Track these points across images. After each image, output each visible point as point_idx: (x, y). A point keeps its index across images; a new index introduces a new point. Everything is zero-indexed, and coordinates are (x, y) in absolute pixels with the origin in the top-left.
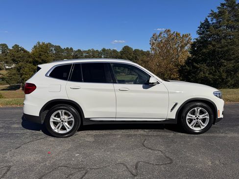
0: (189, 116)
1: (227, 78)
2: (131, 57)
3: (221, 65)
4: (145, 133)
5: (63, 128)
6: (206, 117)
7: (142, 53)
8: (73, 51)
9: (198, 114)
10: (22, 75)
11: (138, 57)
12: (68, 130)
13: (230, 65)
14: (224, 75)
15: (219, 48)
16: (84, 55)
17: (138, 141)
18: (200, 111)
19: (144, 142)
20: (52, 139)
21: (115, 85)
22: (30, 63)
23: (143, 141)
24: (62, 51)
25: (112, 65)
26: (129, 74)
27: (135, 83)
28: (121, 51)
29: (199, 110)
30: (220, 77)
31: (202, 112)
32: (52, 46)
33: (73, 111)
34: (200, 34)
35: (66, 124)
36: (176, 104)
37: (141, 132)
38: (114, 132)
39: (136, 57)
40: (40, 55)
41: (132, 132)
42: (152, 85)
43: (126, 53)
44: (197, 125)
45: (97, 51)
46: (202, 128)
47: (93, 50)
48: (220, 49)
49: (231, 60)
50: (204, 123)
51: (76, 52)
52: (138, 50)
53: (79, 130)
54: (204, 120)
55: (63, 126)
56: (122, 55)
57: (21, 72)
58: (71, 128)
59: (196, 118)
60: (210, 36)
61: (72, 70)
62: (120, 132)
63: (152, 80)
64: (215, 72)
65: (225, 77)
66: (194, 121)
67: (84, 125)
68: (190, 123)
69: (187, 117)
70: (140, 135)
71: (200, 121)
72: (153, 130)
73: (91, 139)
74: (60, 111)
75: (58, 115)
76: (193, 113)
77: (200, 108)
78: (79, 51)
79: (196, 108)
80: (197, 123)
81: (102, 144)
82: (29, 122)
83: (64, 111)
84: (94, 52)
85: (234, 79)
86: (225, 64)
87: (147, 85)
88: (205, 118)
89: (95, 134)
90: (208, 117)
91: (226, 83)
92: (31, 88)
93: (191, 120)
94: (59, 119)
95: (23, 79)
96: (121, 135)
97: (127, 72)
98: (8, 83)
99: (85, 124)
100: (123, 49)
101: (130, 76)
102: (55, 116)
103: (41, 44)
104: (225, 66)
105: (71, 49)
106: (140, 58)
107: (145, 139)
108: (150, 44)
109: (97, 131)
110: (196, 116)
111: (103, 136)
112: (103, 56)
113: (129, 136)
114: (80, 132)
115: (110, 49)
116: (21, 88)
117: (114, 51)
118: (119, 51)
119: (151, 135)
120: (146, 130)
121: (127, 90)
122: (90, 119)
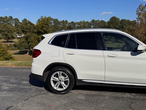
2: (118, 26)
4: (132, 97)
5: (61, 86)
7: (129, 22)
8: (67, 23)
10: (29, 42)
12: (64, 88)
16: (76, 26)
17: (125, 103)
19: (131, 104)
20: (52, 94)
21: (104, 52)
22: (35, 33)
23: (130, 103)
24: (59, 23)
25: (102, 34)
26: (115, 42)
27: (123, 50)
28: (108, 22)
32: (52, 19)
33: (68, 73)
35: (63, 83)
37: (127, 95)
38: (103, 93)
39: (123, 26)
40: (43, 27)
41: (120, 94)
42: (141, 52)
43: (114, 23)
45: (87, 22)
47: (84, 21)
51: (70, 23)
52: (125, 20)
53: (73, 89)
55: (61, 85)
56: (109, 25)
57: (28, 41)
58: (67, 86)
61: (68, 39)
63: (140, 48)
67: (77, 85)
70: (127, 97)
72: (139, 94)
73: (83, 98)
74: (58, 73)
75: (57, 76)
78: (72, 22)
81: (93, 103)
82: (35, 80)
83: (61, 72)
84: (84, 23)
87: (135, 52)
89: (86, 93)
92: (37, 53)
94: (57, 79)
95: (30, 46)
96: (109, 96)
97: (113, 40)
98: (18, 49)
99: (78, 84)
100: (111, 19)
101: (117, 43)
102: (54, 76)
103: (43, 18)
105: (66, 21)
106: (126, 27)
107: (132, 102)
108: (137, 14)
109: (88, 91)
111: (93, 96)
112: (92, 27)
113: (116, 98)
114: (73, 91)
115: (98, 20)
116: (28, 53)
117: (102, 22)
118: (107, 22)
119: (138, 99)
120: (132, 94)
121: (115, 56)
122: (82, 80)
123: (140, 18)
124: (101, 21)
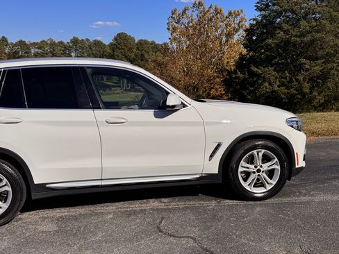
0: (243, 166)
1: (311, 93)
2: (133, 56)
3: (300, 68)
4: (162, 206)
6: (275, 167)
7: (155, 47)
8: (7, 44)
9: (259, 163)
11: (146, 56)
13: (316, 68)
14: (306, 87)
15: (296, 36)
16: (33, 51)
17: (148, 223)
18: (264, 155)
19: (161, 222)
21: (97, 112)
23: (158, 222)
25: (89, 71)
26: (130, 91)
27: (141, 107)
28: (111, 44)
29: (261, 154)
30: (300, 89)
31: (266, 159)
33: (7, 171)
34: (260, 9)
36: (219, 145)
37: (154, 203)
38: (99, 208)
39: (142, 55)
41: (136, 205)
42: (173, 109)
43: (121, 46)
44: (259, 183)
45: (61, 43)
46: (269, 187)
47: (51, 40)
48: (298, 39)
49: (317, 59)
50: (271, 178)
51: (15, 45)
52: (146, 42)
53: (23, 211)
54: (271, 173)
56: (113, 51)
59: (255, 170)
60: (279, 14)
62: (111, 208)
63: (170, 101)
64: (291, 81)
65: (307, 91)
66: (252, 177)
67: (33, 198)
68: (245, 180)
69: (240, 169)
70: (152, 209)
71: (264, 174)
72: (177, 199)
73: (51, 227)
76: (251, 160)
77: (263, 151)
78: (21, 43)
79: (255, 152)
80: (258, 180)
81: (75, 235)
84: (53, 44)
85: (324, 93)
86: (307, 66)
87: (163, 109)
88: (274, 169)
89: (58, 215)
90: (279, 167)
91: (310, 101)
93: (247, 175)
96: (115, 213)
97: (125, 85)
99: (35, 196)
100: (116, 39)
104: (307, 70)
106: (150, 57)
107: (163, 218)
108: (168, 29)
109: (63, 210)
110: (256, 167)
111: (76, 218)
112: (73, 54)
113: (129, 214)
114: (25, 215)
115: (87, 40)
117: (98, 43)
118: (107, 44)
119: (174, 209)
120: (163, 200)
121: (123, 121)
122: (47, 186)
123: (175, 39)
124: (95, 41)
